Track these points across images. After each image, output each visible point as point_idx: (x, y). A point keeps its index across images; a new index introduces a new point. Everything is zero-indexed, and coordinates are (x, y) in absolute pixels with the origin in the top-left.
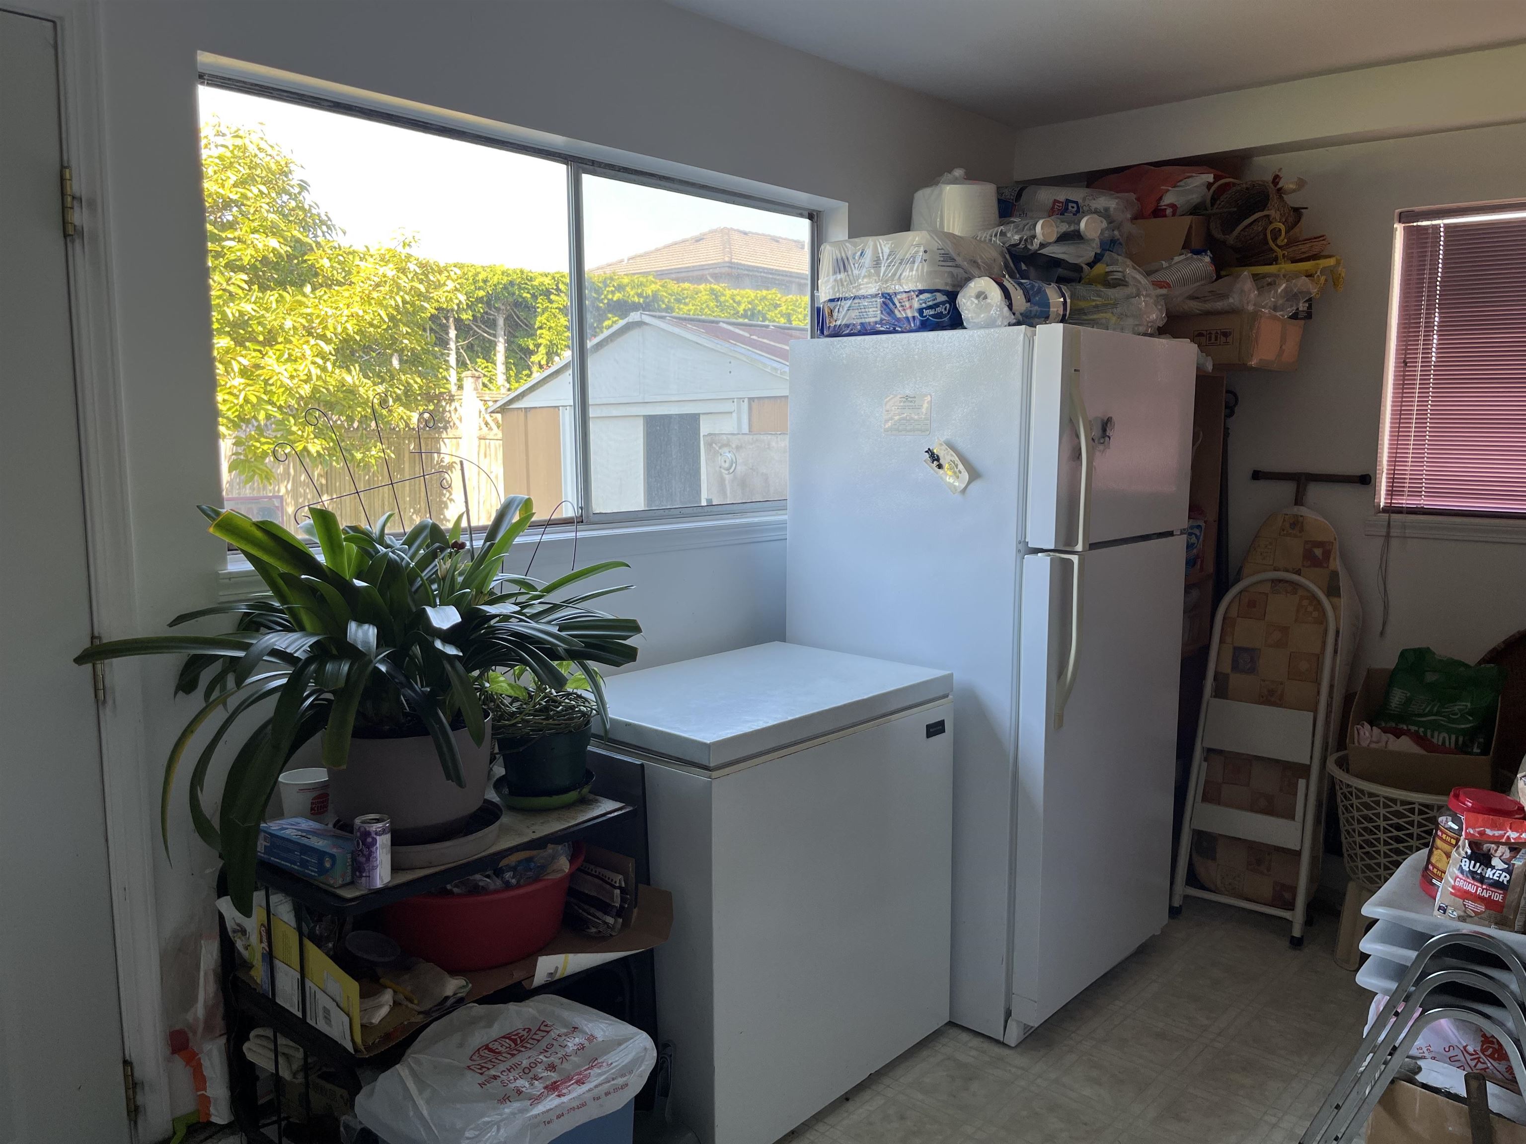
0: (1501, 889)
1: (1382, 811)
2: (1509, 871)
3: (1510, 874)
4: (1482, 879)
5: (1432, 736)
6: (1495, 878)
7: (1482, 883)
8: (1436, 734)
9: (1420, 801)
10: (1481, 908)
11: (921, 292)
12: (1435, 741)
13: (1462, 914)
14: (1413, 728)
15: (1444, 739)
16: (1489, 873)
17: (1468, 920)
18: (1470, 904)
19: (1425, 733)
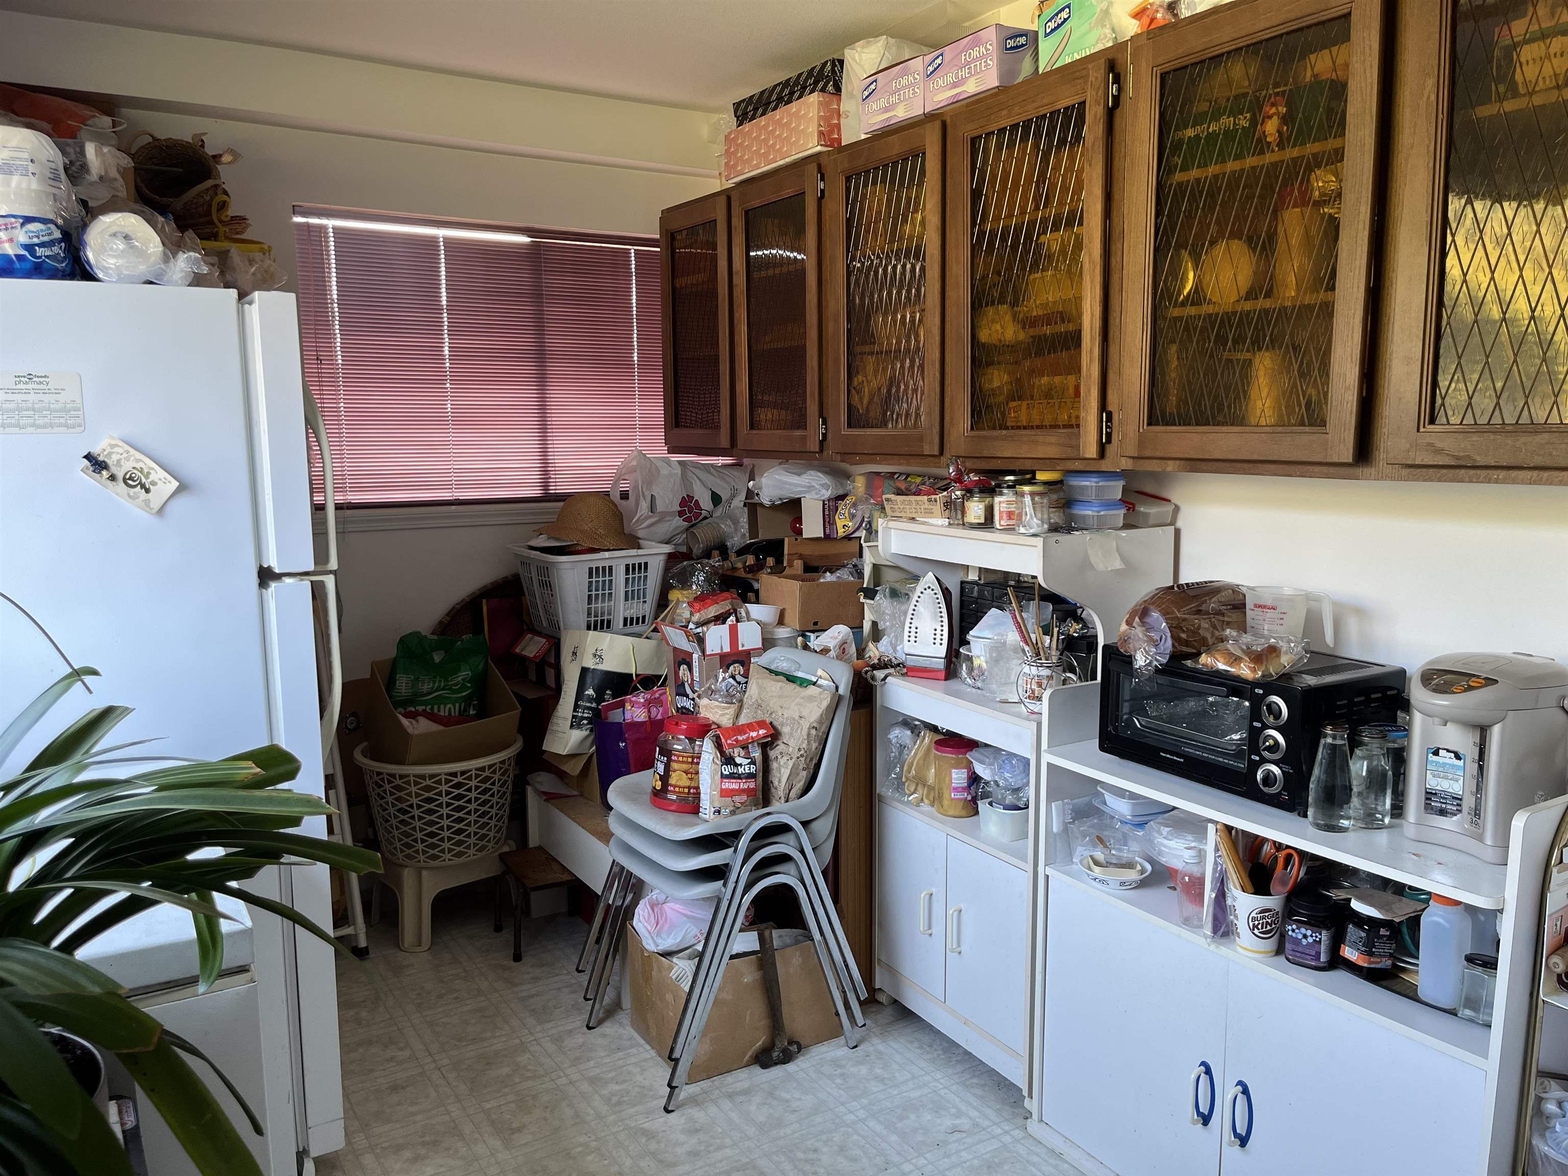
0: (752, 778)
1: (414, 789)
2: (753, 762)
3: (754, 764)
4: (739, 777)
5: (439, 711)
6: (747, 771)
7: (741, 779)
8: (442, 707)
9: (446, 771)
10: (744, 798)
11: (28, 220)
12: (442, 713)
13: (732, 808)
14: (420, 708)
15: (450, 709)
16: (741, 770)
17: (737, 811)
18: (737, 799)
19: (432, 709)
